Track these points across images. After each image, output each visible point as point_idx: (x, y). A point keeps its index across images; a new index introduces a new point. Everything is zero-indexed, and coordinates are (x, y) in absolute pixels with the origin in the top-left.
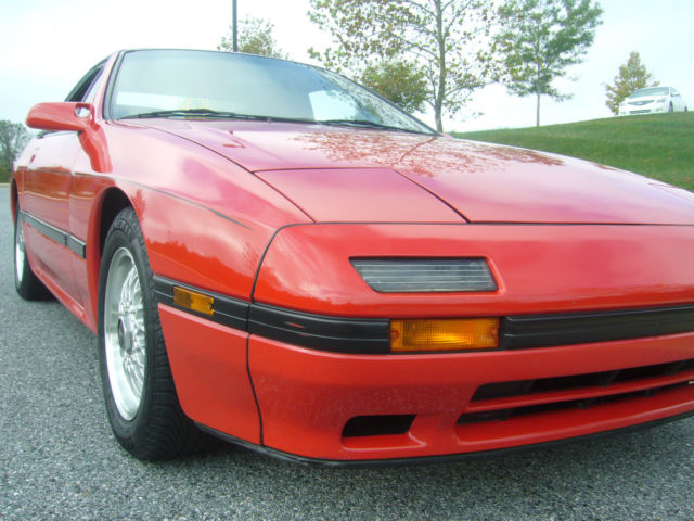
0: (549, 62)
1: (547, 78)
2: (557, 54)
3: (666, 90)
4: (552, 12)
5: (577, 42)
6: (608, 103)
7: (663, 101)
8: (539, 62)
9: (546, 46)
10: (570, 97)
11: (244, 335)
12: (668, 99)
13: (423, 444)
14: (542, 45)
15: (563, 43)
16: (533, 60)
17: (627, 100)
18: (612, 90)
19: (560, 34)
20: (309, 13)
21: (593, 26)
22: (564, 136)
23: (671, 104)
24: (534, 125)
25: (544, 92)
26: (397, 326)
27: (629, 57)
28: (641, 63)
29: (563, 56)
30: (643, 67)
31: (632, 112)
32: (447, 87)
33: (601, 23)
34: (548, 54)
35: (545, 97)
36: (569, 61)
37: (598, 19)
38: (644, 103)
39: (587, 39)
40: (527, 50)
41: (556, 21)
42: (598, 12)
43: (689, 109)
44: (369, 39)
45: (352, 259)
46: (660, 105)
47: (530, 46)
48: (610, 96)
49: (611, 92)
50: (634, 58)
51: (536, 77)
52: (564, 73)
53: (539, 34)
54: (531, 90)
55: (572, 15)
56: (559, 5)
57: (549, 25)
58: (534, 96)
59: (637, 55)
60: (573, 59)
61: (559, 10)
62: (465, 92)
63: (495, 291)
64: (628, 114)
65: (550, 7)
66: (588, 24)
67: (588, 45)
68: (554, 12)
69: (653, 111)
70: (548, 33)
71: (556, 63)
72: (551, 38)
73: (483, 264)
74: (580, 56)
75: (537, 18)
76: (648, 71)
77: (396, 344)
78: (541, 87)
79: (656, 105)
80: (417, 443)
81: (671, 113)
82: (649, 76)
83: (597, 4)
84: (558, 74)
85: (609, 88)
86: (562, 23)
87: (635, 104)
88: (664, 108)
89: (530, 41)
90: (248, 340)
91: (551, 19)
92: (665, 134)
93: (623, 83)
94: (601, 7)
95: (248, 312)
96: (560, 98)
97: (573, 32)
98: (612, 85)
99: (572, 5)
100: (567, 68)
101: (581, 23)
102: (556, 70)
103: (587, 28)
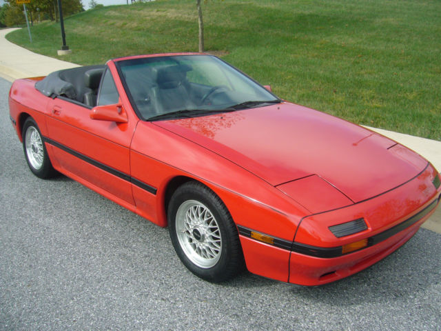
11: (289, 252)
26: (343, 247)
45: (329, 227)
63: (367, 229)
73: (362, 220)
77: (342, 252)
80: (338, 275)
90: (291, 253)
95: (292, 245)
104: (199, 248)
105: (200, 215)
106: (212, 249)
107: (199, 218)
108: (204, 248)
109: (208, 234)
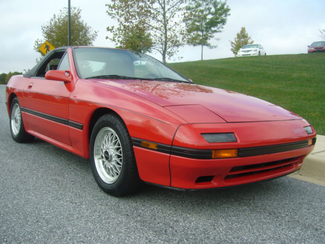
0: (207, 31)
1: (206, 38)
2: (210, 28)
3: (257, 46)
4: (208, 9)
5: (219, 23)
6: (232, 50)
7: (256, 51)
8: (202, 31)
9: (206, 24)
10: (216, 47)
11: (169, 155)
12: (258, 49)
13: (216, 184)
14: (204, 24)
15: (213, 23)
16: (199, 30)
17: (241, 50)
18: (234, 44)
19: (211, 19)
20: (107, 12)
21: (226, 16)
22: (215, 66)
23: (259, 52)
24: (201, 59)
25: (204, 45)
26: (213, 152)
27: (241, 30)
28: (246, 32)
29: (213, 29)
30: (247, 34)
31: (243, 55)
32: (168, 46)
33: (230, 15)
34: (207, 28)
35: (205, 47)
36: (215, 31)
37: (228, 13)
38: (248, 51)
39: (223, 22)
40: (197, 26)
41: (210, 13)
42: (228, 10)
43: (267, 54)
44: (134, 24)
45: (202, 134)
46: (255, 52)
47: (198, 24)
48: (233, 46)
49: (233, 45)
50: (243, 30)
51: (201, 38)
52: (213, 36)
53: (202, 19)
54: (199, 44)
55: (217, 10)
56: (211, 6)
57: (207, 15)
58: (200, 46)
59: (244, 29)
60: (217, 30)
61: (211, 8)
62: (175, 48)
63: (237, 141)
64: (241, 56)
65: (207, 7)
66: (224, 15)
67: (224, 24)
68: (209, 9)
69: (252, 55)
70: (206, 19)
71: (210, 32)
72: (207, 21)
73: (233, 134)
74: (221, 29)
75: (202, 11)
76: (249, 36)
77: (213, 156)
78: (203, 42)
79: (253, 52)
80: (214, 184)
81: (259, 56)
82: (250, 38)
83: (228, 6)
84: (211, 37)
85: (232, 43)
86: (213, 14)
87: (244, 51)
88: (256, 54)
89: (199, 22)
90: (170, 156)
91: (207, 12)
92: (258, 67)
93: (238, 41)
94: (229, 8)
95: (171, 149)
96: (211, 47)
97: (217, 19)
98: (234, 42)
99: (217, 6)
100: (214, 34)
101: (221, 15)
102: (210, 35)
103: (223, 17)
104: (106, 166)
105: (113, 142)
106: (114, 170)
107: (112, 144)
108: (109, 167)
109: (115, 158)
